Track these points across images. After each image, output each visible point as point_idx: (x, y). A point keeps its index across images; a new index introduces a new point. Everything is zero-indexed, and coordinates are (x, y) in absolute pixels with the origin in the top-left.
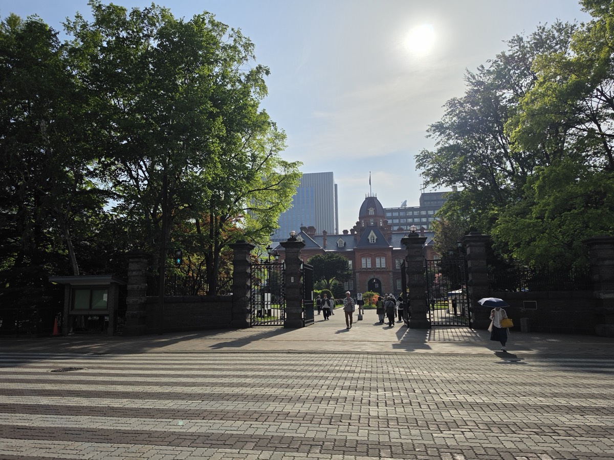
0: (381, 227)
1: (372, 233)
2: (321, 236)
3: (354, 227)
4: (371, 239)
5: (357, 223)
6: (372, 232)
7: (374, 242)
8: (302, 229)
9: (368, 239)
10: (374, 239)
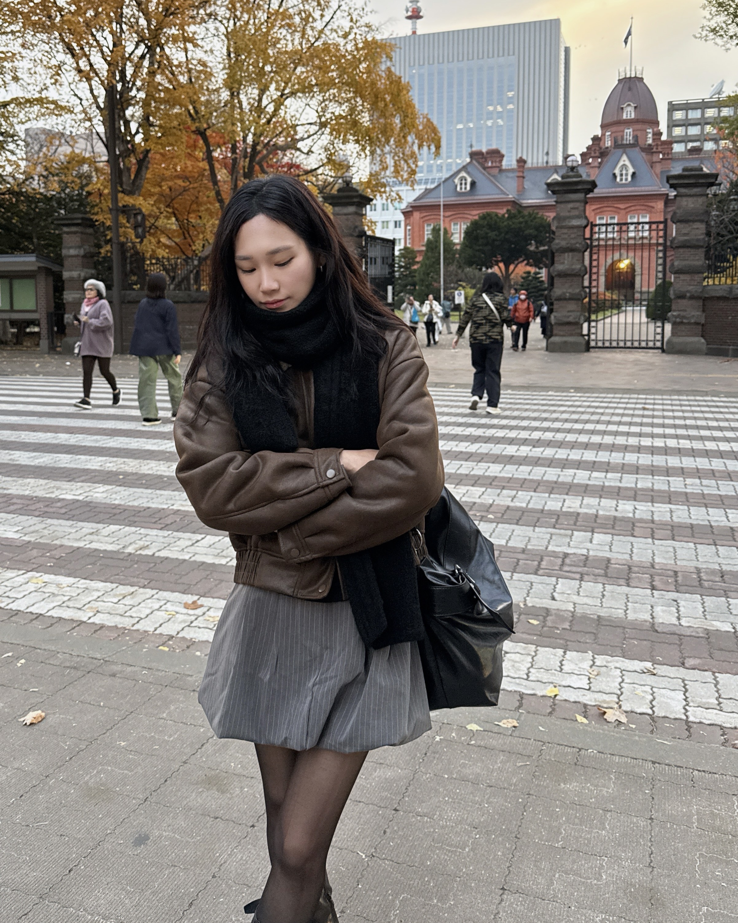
0: (650, 145)
1: (625, 160)
2: (512, 170)
3: (588, 148)
4: (621, 175)
5: (595, 139)
6: (625, 157)
7: (626, 179)
8: (473, 155)
9: (614, 175)
10: (627, 175)
